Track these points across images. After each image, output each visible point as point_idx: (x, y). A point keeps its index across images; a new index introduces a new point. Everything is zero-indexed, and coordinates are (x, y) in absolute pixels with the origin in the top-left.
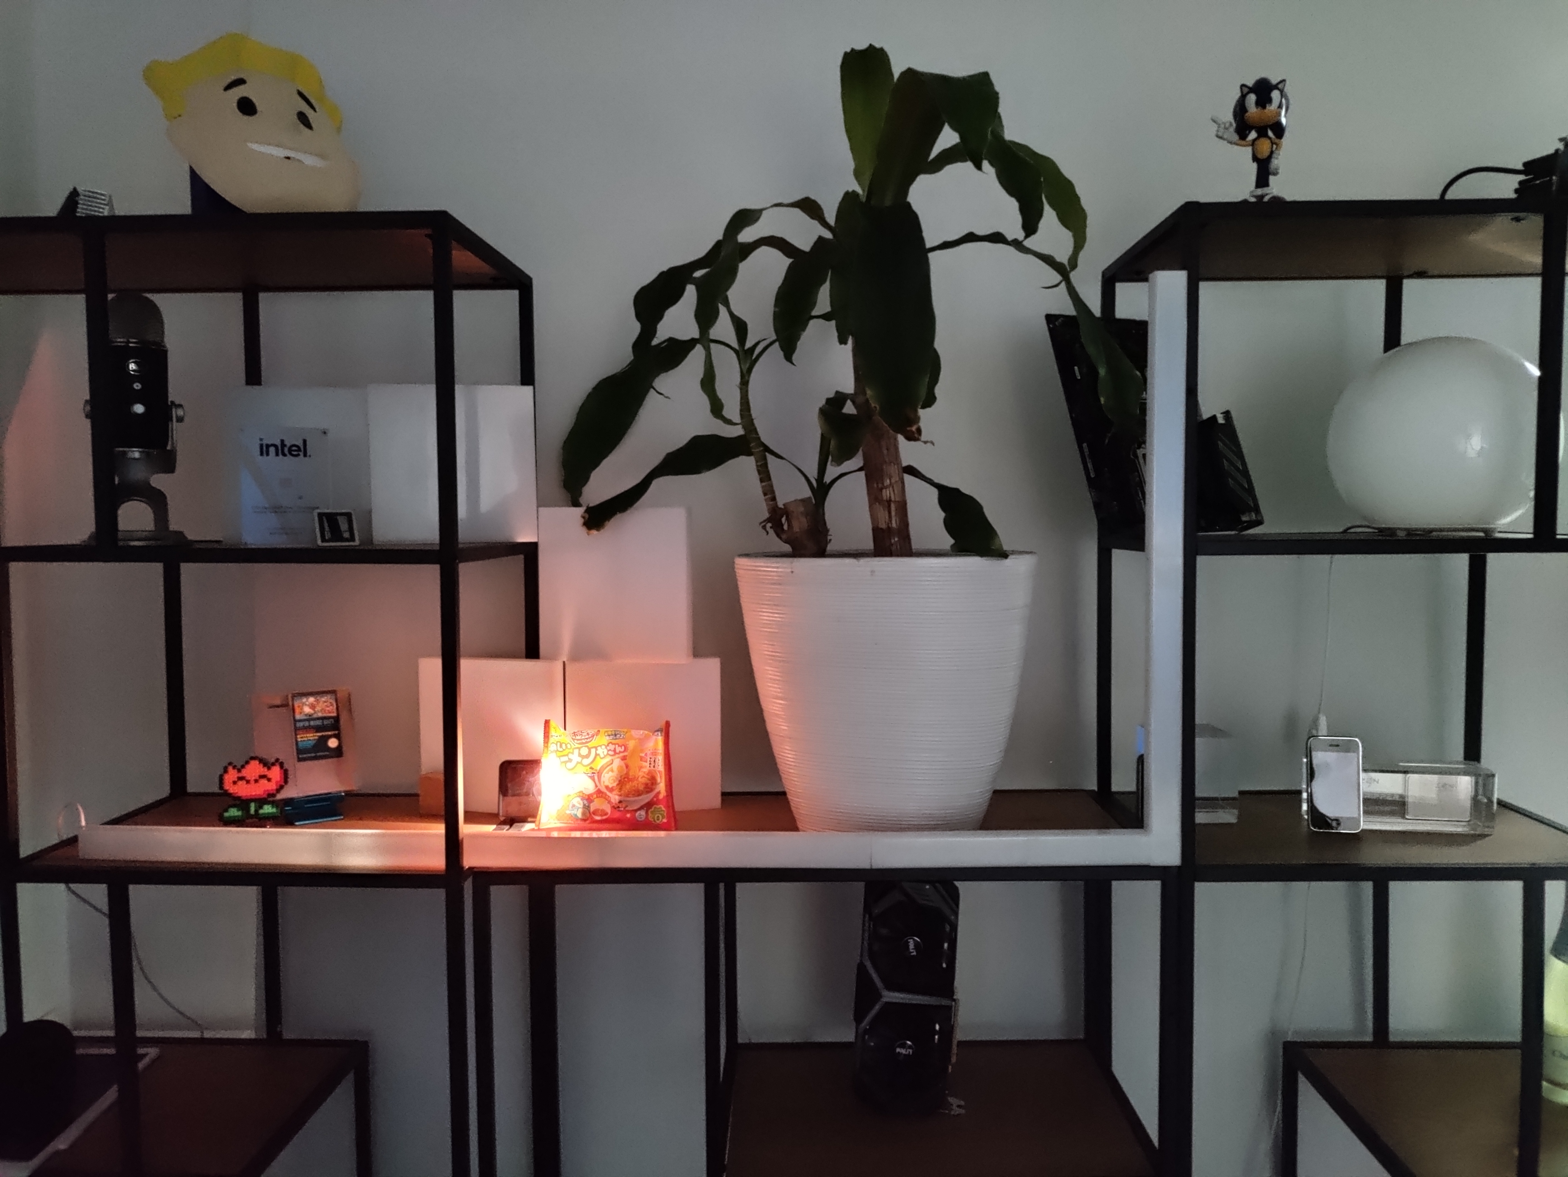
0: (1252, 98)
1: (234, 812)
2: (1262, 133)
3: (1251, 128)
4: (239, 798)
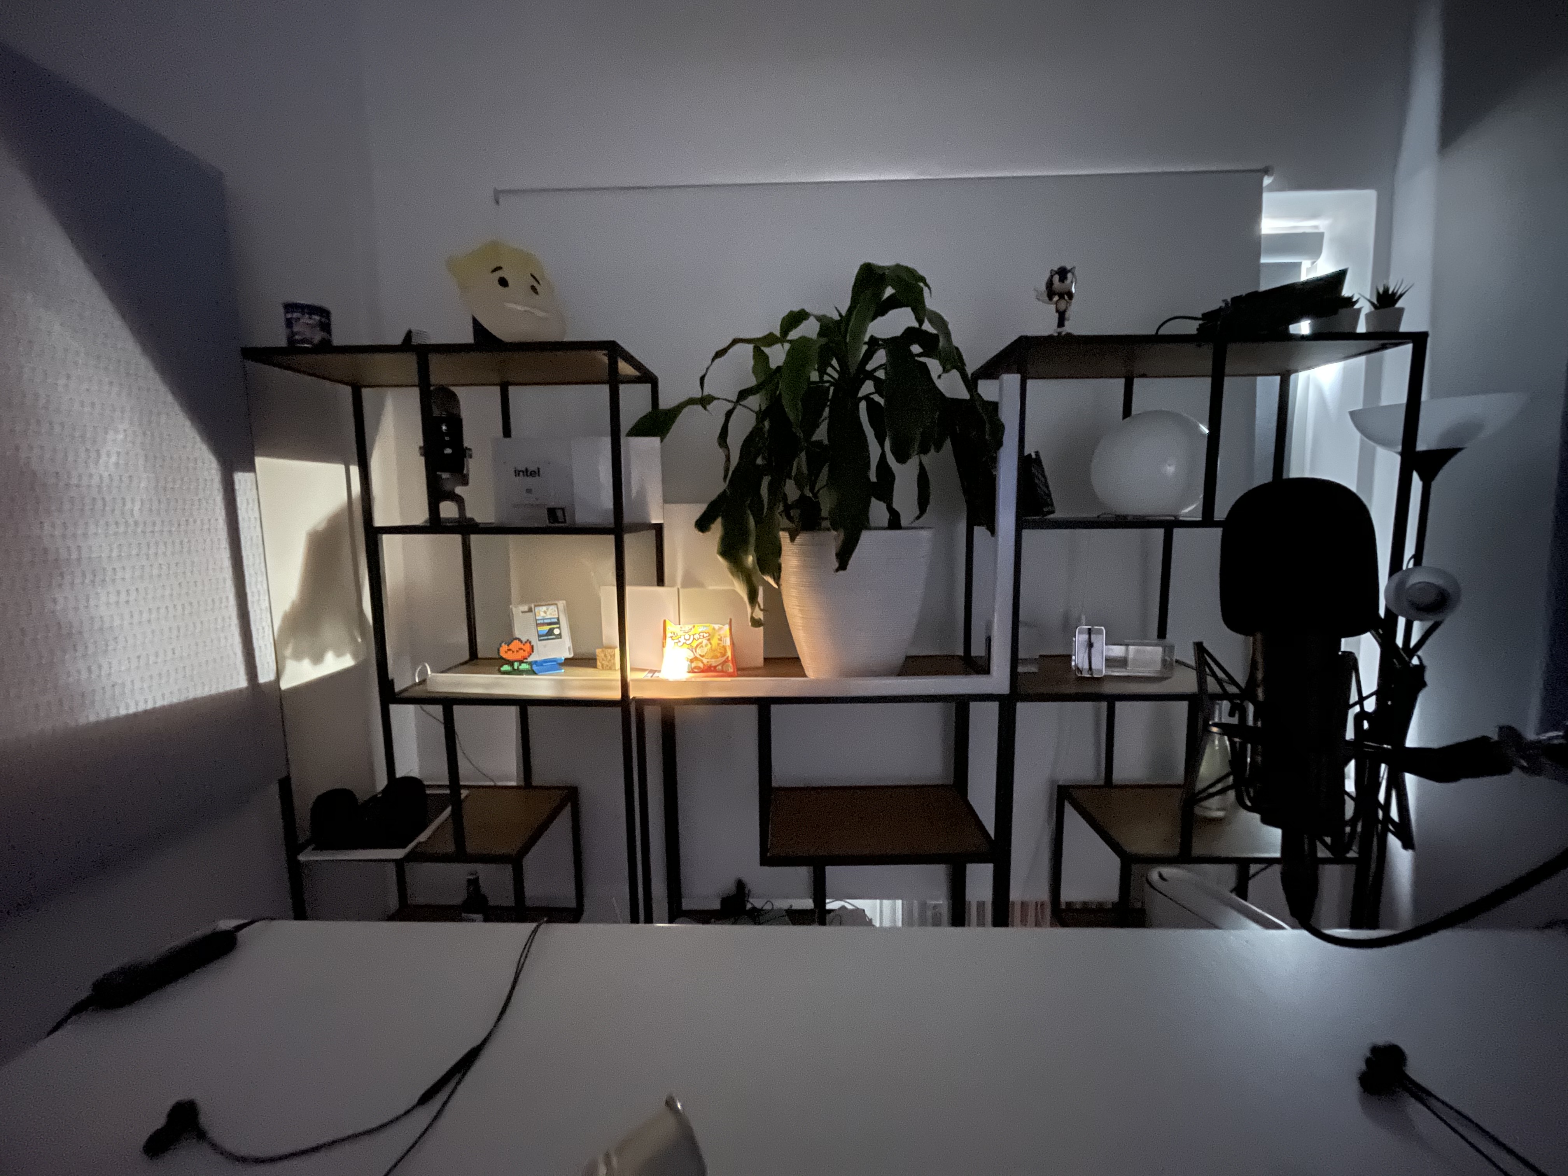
0: (1056, 278)
1: (506, 668)
2: (1061, 296)
3: (1055, 294)
4: (508, 660)
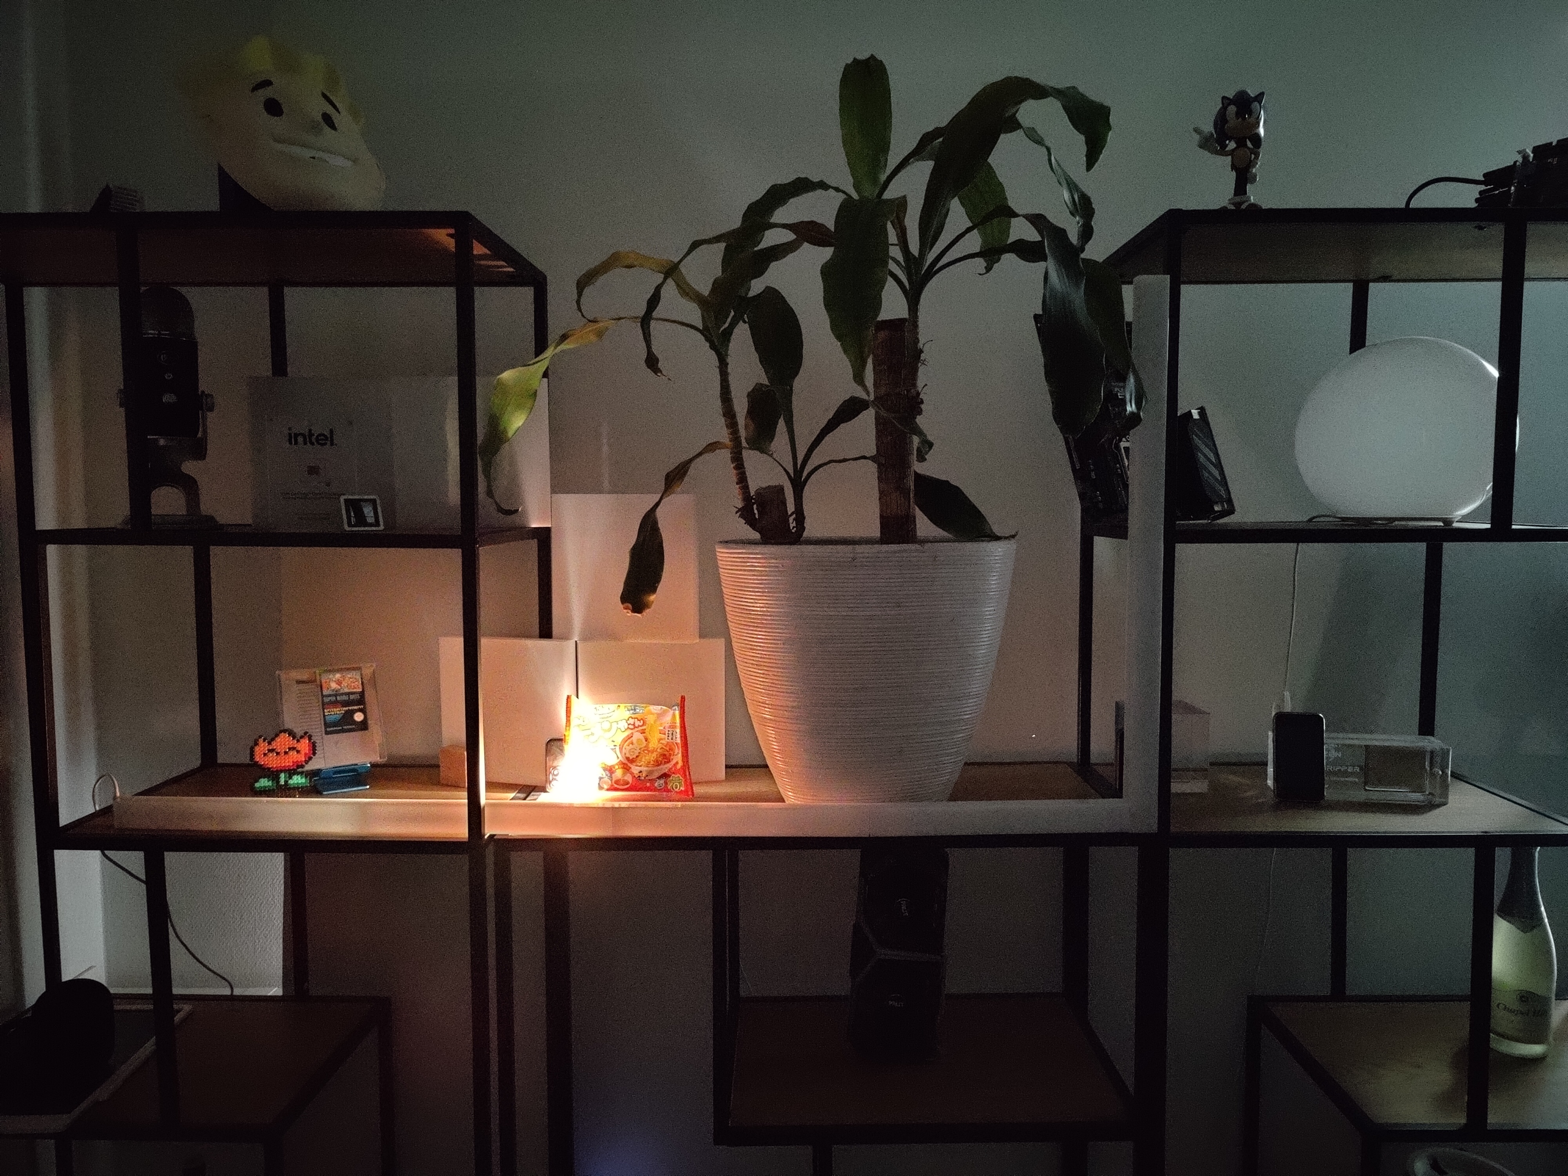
0: (1232, 110)
2: (1241, 142)
3: (1230, 138)
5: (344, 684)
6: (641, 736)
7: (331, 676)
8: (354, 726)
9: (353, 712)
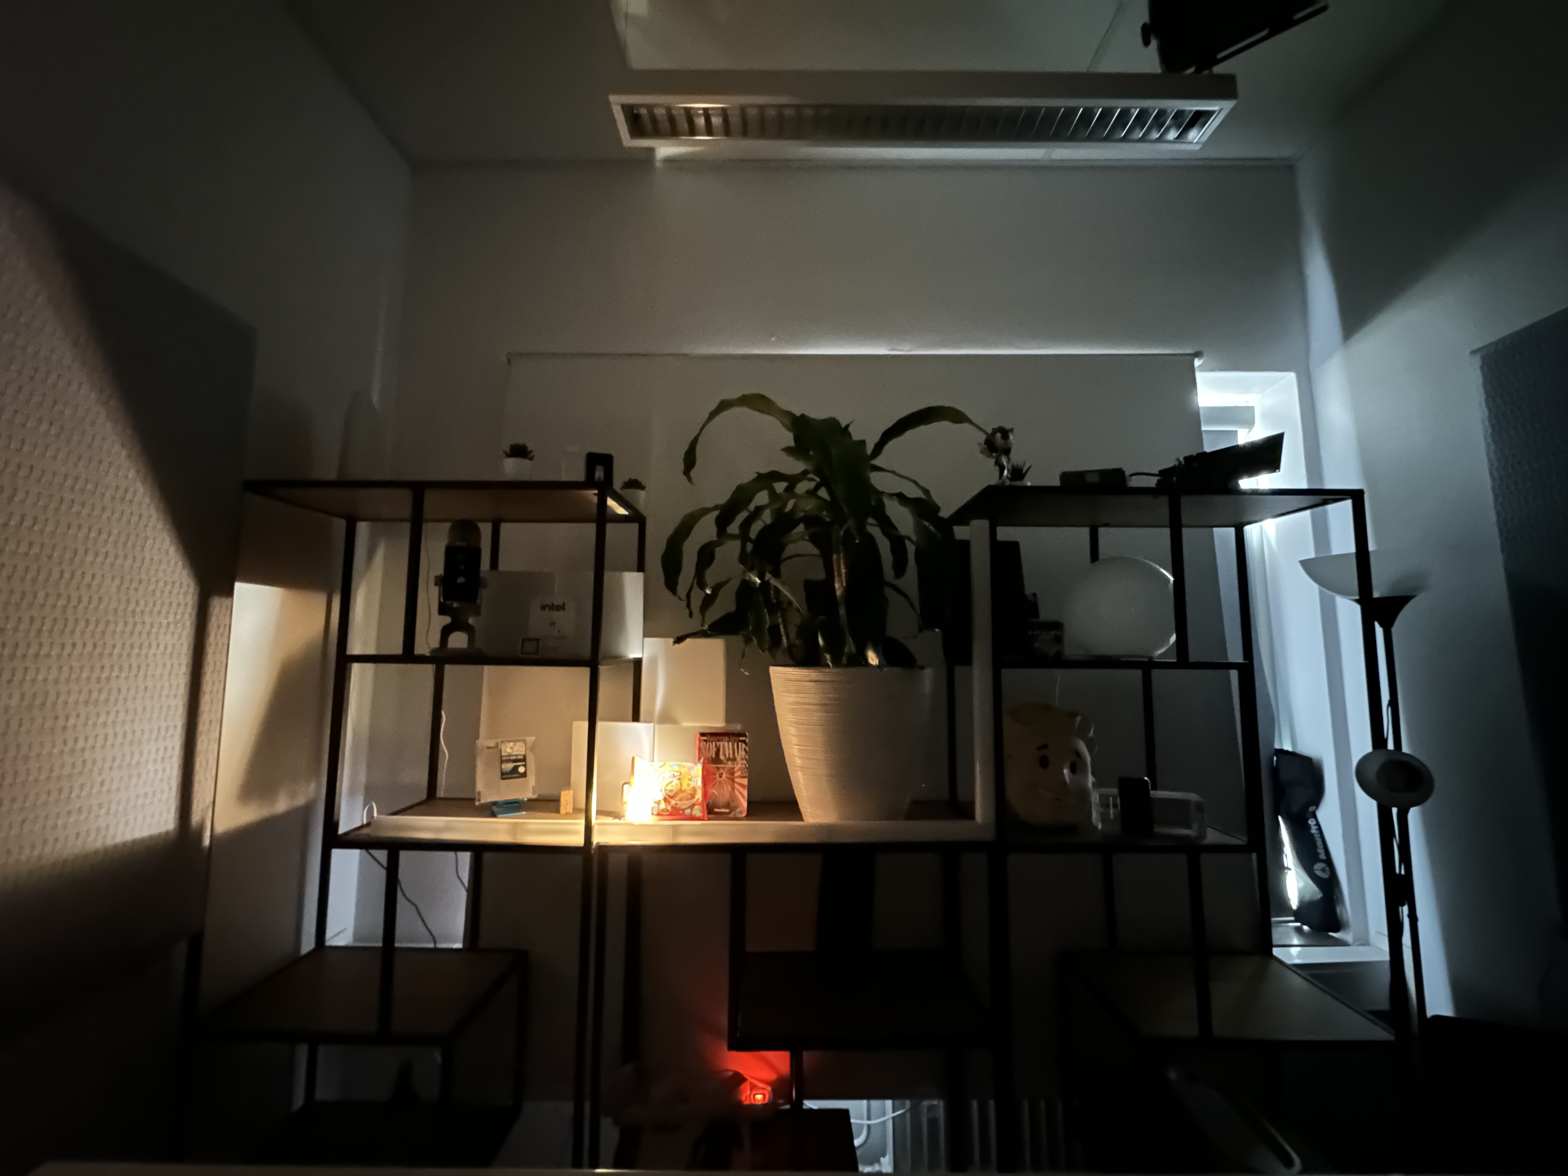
5: (515, 749)
6: (678, 782)
7: (507, 744)
8: (518, 775)
9: (519, 766)
